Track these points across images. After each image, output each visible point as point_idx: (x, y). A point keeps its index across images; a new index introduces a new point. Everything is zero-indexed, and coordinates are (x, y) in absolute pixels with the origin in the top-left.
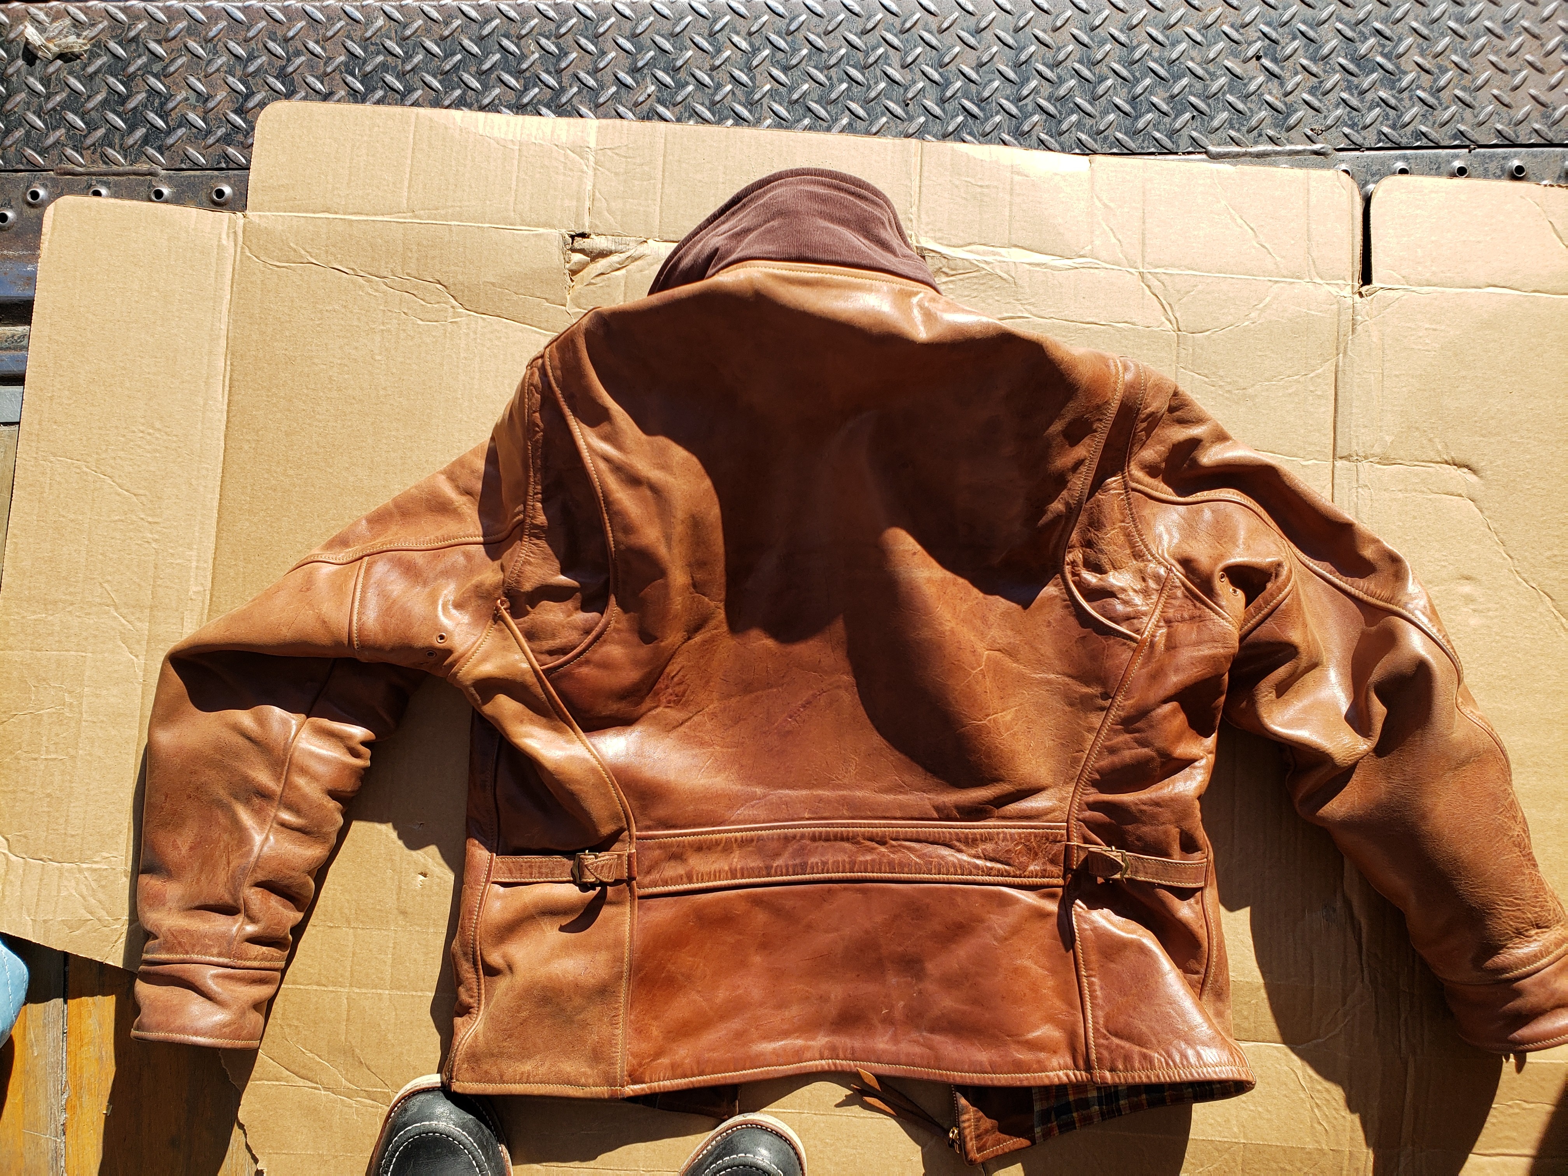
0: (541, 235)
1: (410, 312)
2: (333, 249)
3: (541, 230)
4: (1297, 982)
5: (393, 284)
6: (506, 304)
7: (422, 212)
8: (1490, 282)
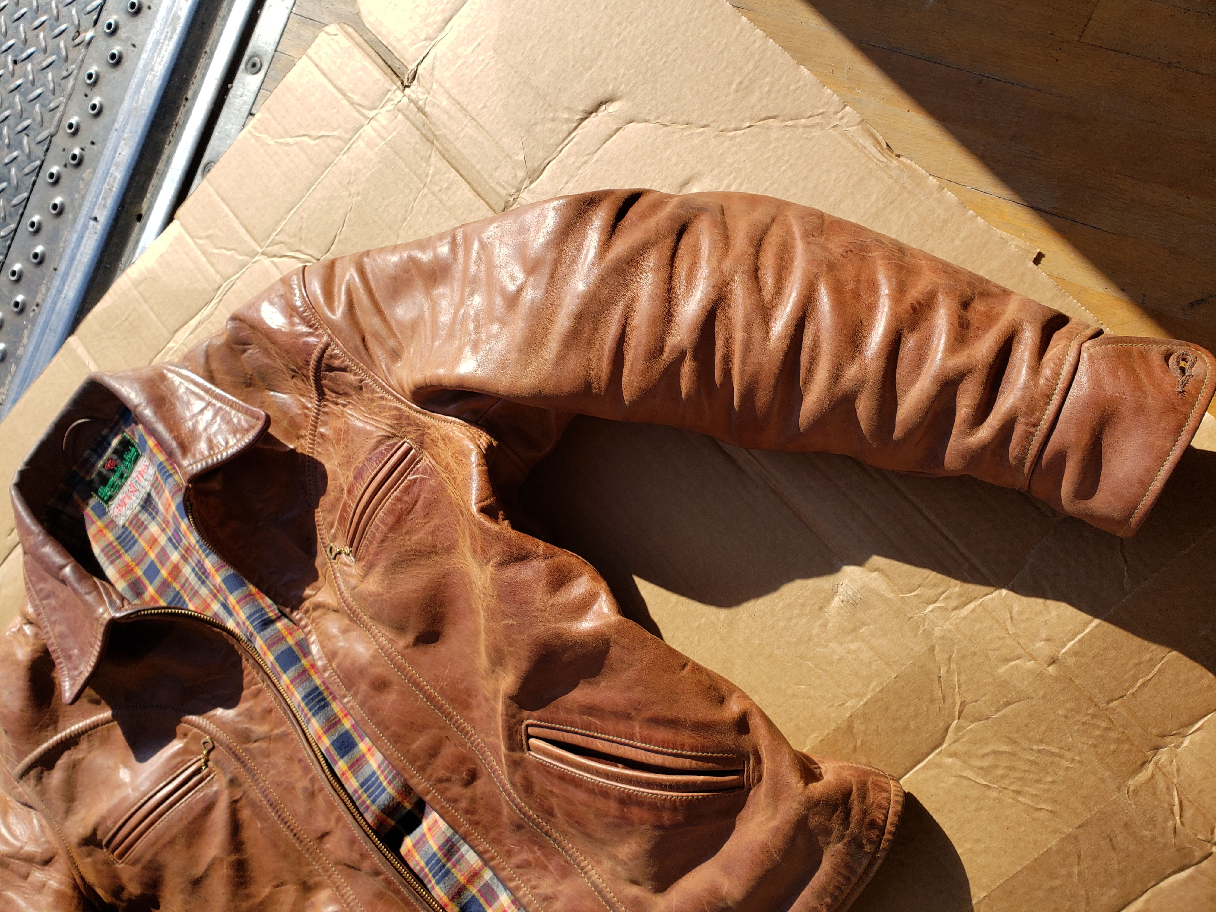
4: (877, 686)
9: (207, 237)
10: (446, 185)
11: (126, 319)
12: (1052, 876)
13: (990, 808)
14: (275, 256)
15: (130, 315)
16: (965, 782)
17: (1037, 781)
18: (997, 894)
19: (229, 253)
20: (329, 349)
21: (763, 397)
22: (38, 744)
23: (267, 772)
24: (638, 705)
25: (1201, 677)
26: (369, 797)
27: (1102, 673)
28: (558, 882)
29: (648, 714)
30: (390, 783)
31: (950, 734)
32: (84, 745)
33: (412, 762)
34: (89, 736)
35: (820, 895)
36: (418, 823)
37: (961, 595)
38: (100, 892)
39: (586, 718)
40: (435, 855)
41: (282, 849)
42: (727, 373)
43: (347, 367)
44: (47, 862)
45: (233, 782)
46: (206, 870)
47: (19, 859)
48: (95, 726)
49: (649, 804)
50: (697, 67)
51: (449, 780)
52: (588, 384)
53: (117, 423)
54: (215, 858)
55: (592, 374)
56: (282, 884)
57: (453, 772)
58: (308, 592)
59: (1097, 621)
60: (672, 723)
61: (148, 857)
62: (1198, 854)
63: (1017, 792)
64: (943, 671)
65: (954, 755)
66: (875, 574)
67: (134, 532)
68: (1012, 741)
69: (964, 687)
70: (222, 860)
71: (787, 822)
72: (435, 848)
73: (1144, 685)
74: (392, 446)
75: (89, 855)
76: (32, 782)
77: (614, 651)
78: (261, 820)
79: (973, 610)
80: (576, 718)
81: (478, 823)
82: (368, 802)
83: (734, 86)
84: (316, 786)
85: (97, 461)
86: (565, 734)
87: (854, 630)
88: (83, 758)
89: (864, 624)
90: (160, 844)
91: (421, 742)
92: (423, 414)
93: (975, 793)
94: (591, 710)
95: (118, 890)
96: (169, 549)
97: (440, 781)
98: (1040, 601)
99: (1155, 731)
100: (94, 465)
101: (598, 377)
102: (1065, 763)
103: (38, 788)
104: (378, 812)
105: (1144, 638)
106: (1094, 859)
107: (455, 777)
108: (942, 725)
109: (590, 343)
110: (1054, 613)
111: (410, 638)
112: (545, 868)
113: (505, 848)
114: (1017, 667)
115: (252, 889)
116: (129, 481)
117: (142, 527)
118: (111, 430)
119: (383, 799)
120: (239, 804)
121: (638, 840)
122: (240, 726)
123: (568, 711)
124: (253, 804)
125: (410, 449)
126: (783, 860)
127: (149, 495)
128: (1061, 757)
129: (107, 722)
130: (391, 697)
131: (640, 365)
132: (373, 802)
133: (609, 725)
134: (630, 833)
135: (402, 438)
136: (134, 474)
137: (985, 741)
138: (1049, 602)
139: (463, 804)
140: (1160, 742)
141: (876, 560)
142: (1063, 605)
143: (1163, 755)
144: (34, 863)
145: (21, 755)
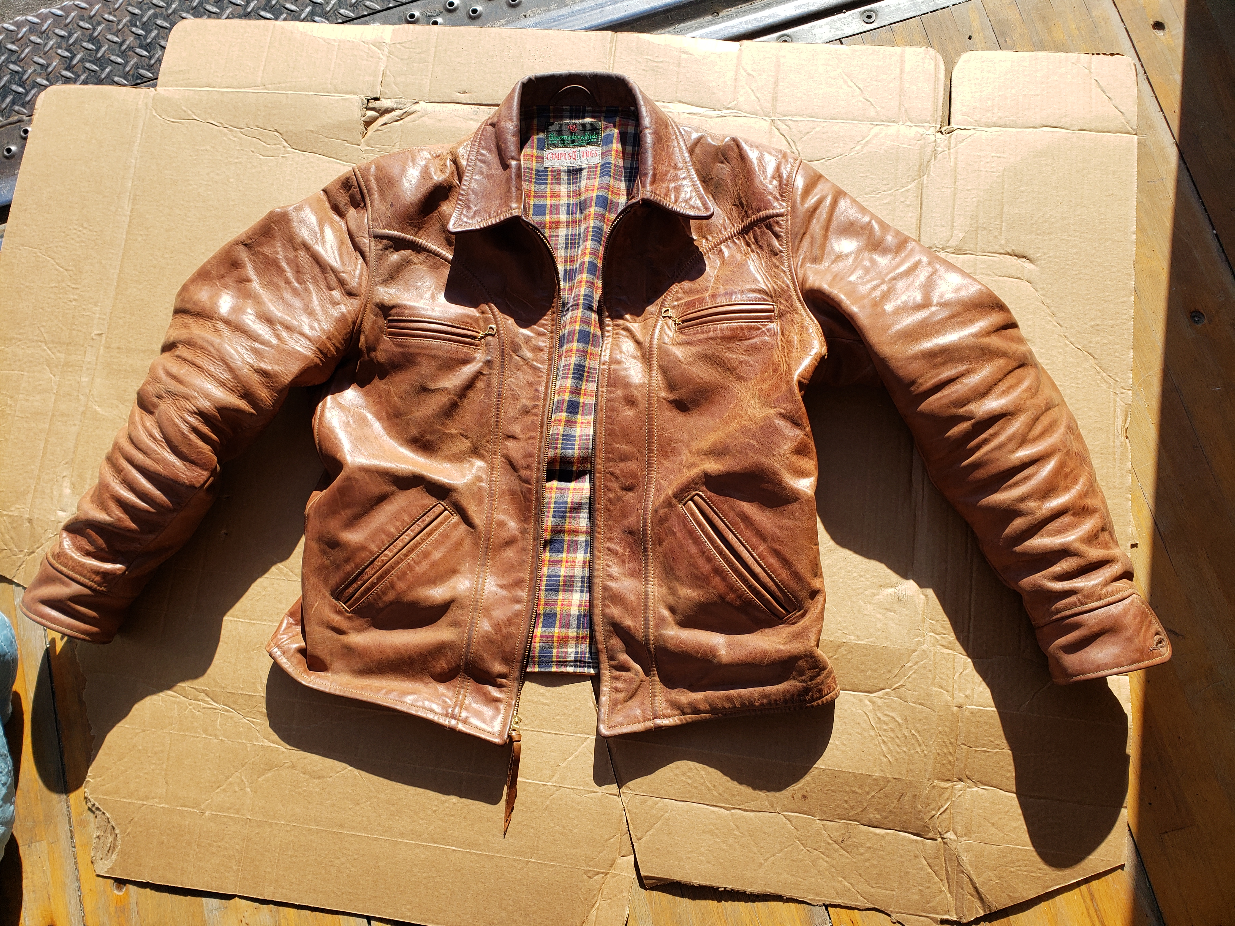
0: (347, 99)
1: (255, 150)
2: (210, 111)
3: (348, 96)
4: (872, 642)
5: (246, 133)
6: (320, 145)
7: (270, 86)
8: (1045, 123)
9: (749, 74)
10: (908, 203)
11: (657, 62)
12: (860, 786)
13: (865, 737)
14: (778, 129)
15: (662, 62)
16: (865, 717)
17: (898, 745)
18: (829, 772)
19: (753, 98)
20: (781, 218)
21: (980, 474)
23: (510, 377)
24: (776, 539)
25: (1009, 771)
26: (562, 444)
27: (973, 730)
28: (624, 574)
29: (777, 546)
30: (580, 449)
31: (880, 693)
32: (422, 257)
33: (607, 452)
34: (428, 256)
35: (763, 696)
36: (570, 481)
37: (950, 643)
38: (362, 338)
39: (740, 520)
40: (566, 503)
41: (483, 420)
42: (978, 447)
43: (781, 236)
44: (351, 294)
45: (488, 363)
46: (436, 389)
47: (336, 276)
48: (438, 255)
49: (730, 583)
51: (617, 478)
52: (913, 383)
53: (601, 112)
54: (446, 389)
55: (920, 381)
56: (466, 437)
57: (624, 476)
58: (627, 316)
59: (995, 709)
60: (785, 562)
61: (412, 351)
62: (930, 835)
63: (884, 742)
64: (909, 664)
65: (873, 702)
66: (922, 597)
67: (549, 178)
68: (906, 721)
69: (910, 680)
70: (449, 394)
71: (789, 652)
72: (569, 500)
73: (984, 751)
74: (764, 300)
75: (376, 315)
76: (381, 246)
77: (795, 506)
78: (486, 396)
79: (949, 654)
81: (609, 511)
82: (560, 446)
84: (535, 411)
85: (567, 117)
86: (716, 516)
87: (886, 609)
88: (415, 263)
89: (894, 611)
90: (425, 351)
91: (623, 447)
92: (801, 303)
93: (864, 725)
94: (746, 519)
95: (372, 348)
96: (563, 210)
97: (612, 474)
98: (981, 679)
99: (967, 773)
100: (562, 117)
101: (921, 385)
102: (918, 749)
103: (382, 252)
104: (558, 455)
105: (1005, 734)
106: (886, 797)
107: (622, 480)
108: (882, 686)
109: (935, 366)
110: (981, 689)
111: (672, 396)
112: (624, 562)
113: (611, 535)
114: (942, 694)
115: (448, 423)
116: (576, 149)
117: (557, 180)
118: (593, 112)
119: (568, 452)
120: (482, 377)
121: (701, 593)
122: (517, 340)
124: (489, 384)
125: (773, 311)
126: (767, 665)
127: (581, 170)
128: (920, 745)
129: (446, 259)
130: (629, 412)
131: (946, 401)
132: (562, 448)
133: (748, 534)
134: (700, 587)
135: (773, 301)
136: (582, 149)
137: (893, 709)
138: (983, 683)
139: (612, 496)
140: (965, 779)
141: (930, 592)
142: (988, 690)
143: (960, 785)
144: (343, 287)
145: (389, 226)
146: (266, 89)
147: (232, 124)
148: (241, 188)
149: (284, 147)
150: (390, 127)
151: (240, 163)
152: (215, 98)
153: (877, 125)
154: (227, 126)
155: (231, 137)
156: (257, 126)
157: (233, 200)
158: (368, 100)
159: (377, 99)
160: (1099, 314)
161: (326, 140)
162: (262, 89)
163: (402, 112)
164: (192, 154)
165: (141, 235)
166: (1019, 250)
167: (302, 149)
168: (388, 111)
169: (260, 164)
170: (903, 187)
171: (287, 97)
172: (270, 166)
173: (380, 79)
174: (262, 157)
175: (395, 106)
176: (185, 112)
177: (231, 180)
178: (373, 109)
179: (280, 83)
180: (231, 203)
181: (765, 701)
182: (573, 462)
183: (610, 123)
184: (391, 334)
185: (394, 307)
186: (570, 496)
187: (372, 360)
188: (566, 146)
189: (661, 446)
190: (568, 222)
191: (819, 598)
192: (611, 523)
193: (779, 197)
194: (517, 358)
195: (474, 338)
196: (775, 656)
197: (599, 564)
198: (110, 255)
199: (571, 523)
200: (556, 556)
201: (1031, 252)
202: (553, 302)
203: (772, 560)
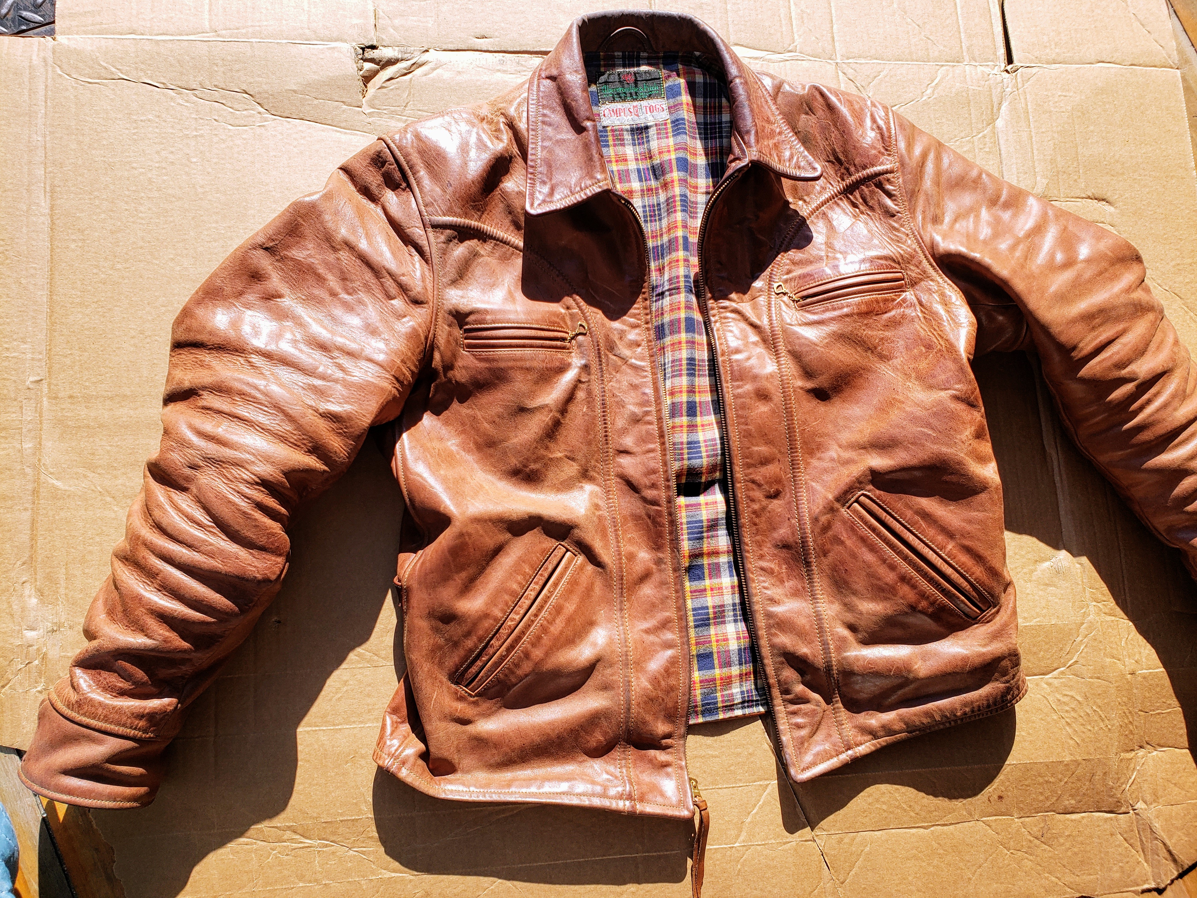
0: (334, 48)
1: (220, 119)
2: (143, 66)
3: (333, 44)
4: (1039, 622)
5: (200, 95)
6: (308, 108)
7: (224, 32)
8: (1100, 59)
10: (987, 150)
12: (1053, 775)
13: (1048, 723)
14: (845, 74)
16: (1046, 701)
17: (1082, 725)
18: (1020, 766)
20: (892, 175)
21: (1146, 436)
22: (466, 215)
23: (610, 381)
24: (964, 535)
25: (1181, 728)
26: (688, 454)
27: (1147, 695)
28: (786, 595)
29: (967, 543)
30: (708, 456)
31: (1055, 673)
32: (489, 246)
33: (745, 457)
34: (496, 245)
37: (1111, 609)
38: (437, 356)
39: (917, 518)
40: (701, 521)
41: (590, 437)
42: (1141, 408)
43: (894, 195)
44: (417, 302)
45: (586, 368)
46: (535, 408)
47: (395, 281)
48: (506, 243)
49: (921, 590)
50: (1165, 234)
51: (759, 485)
52: (1074, 348)
53: (658, 58)
54: (547, 405)
55: (1081, 345)
56: (573, 459)
57: (767, 483)
58: (733, 296)
59: (1163, 670)
61: (502, 365)
62: (1124, 809)
63: (1068, 724)
64: (1079, 639)
65: (1049, 684)
66: (1078, 566)
67: (610, 138)
68: (1086, 698)
69: (1083, 654)
70: (551, 411)
71: (992, 654)
72: (704, 517)
73: (1159, 714)
74: (892, 268)
75: (450, 326)
76: (442, 238)
77: (983, 496)
78: (588, 407)
79: (1112, 621)
80: (909, 513)
81: (755, 524)
82: (686, 456)
83: (1174, 263)
84: (648, 418)
85: (619, 66)
86: (888, 517)
87: (1047, 585)
88: (483, 256)
89: (1055, 586)
90: (519, 364)
91: (762, 449)
93: (1046, 710)
94: (926, 516)
95: (448, 367)
96: (634, 176)
97: (753, 482)
98: (1145, 641)
99: (1147, 739)
100: (614, 66)
101: (1082, 349)
102: (1102, 725)
103: (444, 246)
104: (685, 467)
105: (1175, 693)
106: (1079, 780)
107: (766, 487)
108: (1055, 665)
109: (1093, 328)
110: (1147, 652)
111: (809, 385)
112: (782, 582)
113: (761, 552)
114: (1116, 663)
115: (552, 445)
116: (635, 103)
117: (620, 141)
118: (648, 58)
119: (696, 462)
120: (580, 385)
121: (888, 606)
122: (611, 335)
123: (908, 506)
124: (589, 393)
125: (903, 280)
126: (969, 672)
127: (647, 128)
128: (1103, 721)
129: (516, 248)
130: (763, 408)
131: (1109, 363)
132: (689, 459)
133: (932, 532)
134: (886, 599)
135: (902, 268)
136: (644, 103)
137: (1071, 687)
138: (1148, 644)
139: (756, 506)
140: (1145, 745)
141: (1084, 560)
142: (1153, 651)
143: (1141, 752)
144: (406, 294)
145: (450, 212)
146: (218, 36)
147: (180, 84)
148: (210, 170)
149: (259, 113)
150: (398, 82)
151: (202, 136)
152: (146, 48)
153: (942, 66)
154: (172, 87)
155: (181, 102)
156: (216, 86)
157: (202, 187)
158: (363, 49)
159: (373, 47)
160: (1178, 254)
161: (316, 102)
162: (214, 36)
163: (409, 63)
164: (128, 126)
165: (74, 240)
166: (1099, 193)
167: (285, 115)
168: (391, 62)
169: (231, 136)
170: (979, 133)
171: (252, 47)
172: (245, 139)
173: (372, 21)
174: (230, 127)
175: (400, 56)
176: (106, 68)
177: (194, 160)
178: (372, 60)
179: (238, 29)
180: (200, 190)
181: (967, 709)
182: (702, 473)
183: (672, 71)
184: (470, 346)
185: (471, 313)
186: (704, 512)
187: (450, 381)
188: (624, 100)
189: (805, 443)
190: (642, 191)
191: (1010, 590)
192: (758, 538)
193: (883, 150)
194: (614, 358)
195: (563, 339)
196: (978, 661)
197: (755, 588)
198: (32, 271)
199: (709, 543)
200: (698, 585)
201: (1109, 194)
202: (642, 287)
203: (964, 558)
